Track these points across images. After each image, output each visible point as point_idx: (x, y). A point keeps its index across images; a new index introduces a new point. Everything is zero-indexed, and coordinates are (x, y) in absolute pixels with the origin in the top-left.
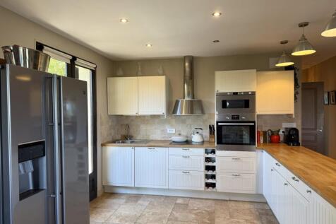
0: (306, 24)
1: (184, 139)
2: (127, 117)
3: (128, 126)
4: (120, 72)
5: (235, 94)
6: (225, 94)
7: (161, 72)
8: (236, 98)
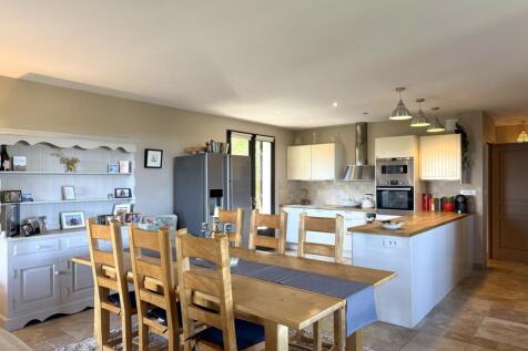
0: (422, 100)
1: (355, 204)
2: (306, 182)
3: (306, 191)
4: (298, 141)
5: (394, 159)
6: (384, 160)
7: (333, 139)
8: (394, 163)
